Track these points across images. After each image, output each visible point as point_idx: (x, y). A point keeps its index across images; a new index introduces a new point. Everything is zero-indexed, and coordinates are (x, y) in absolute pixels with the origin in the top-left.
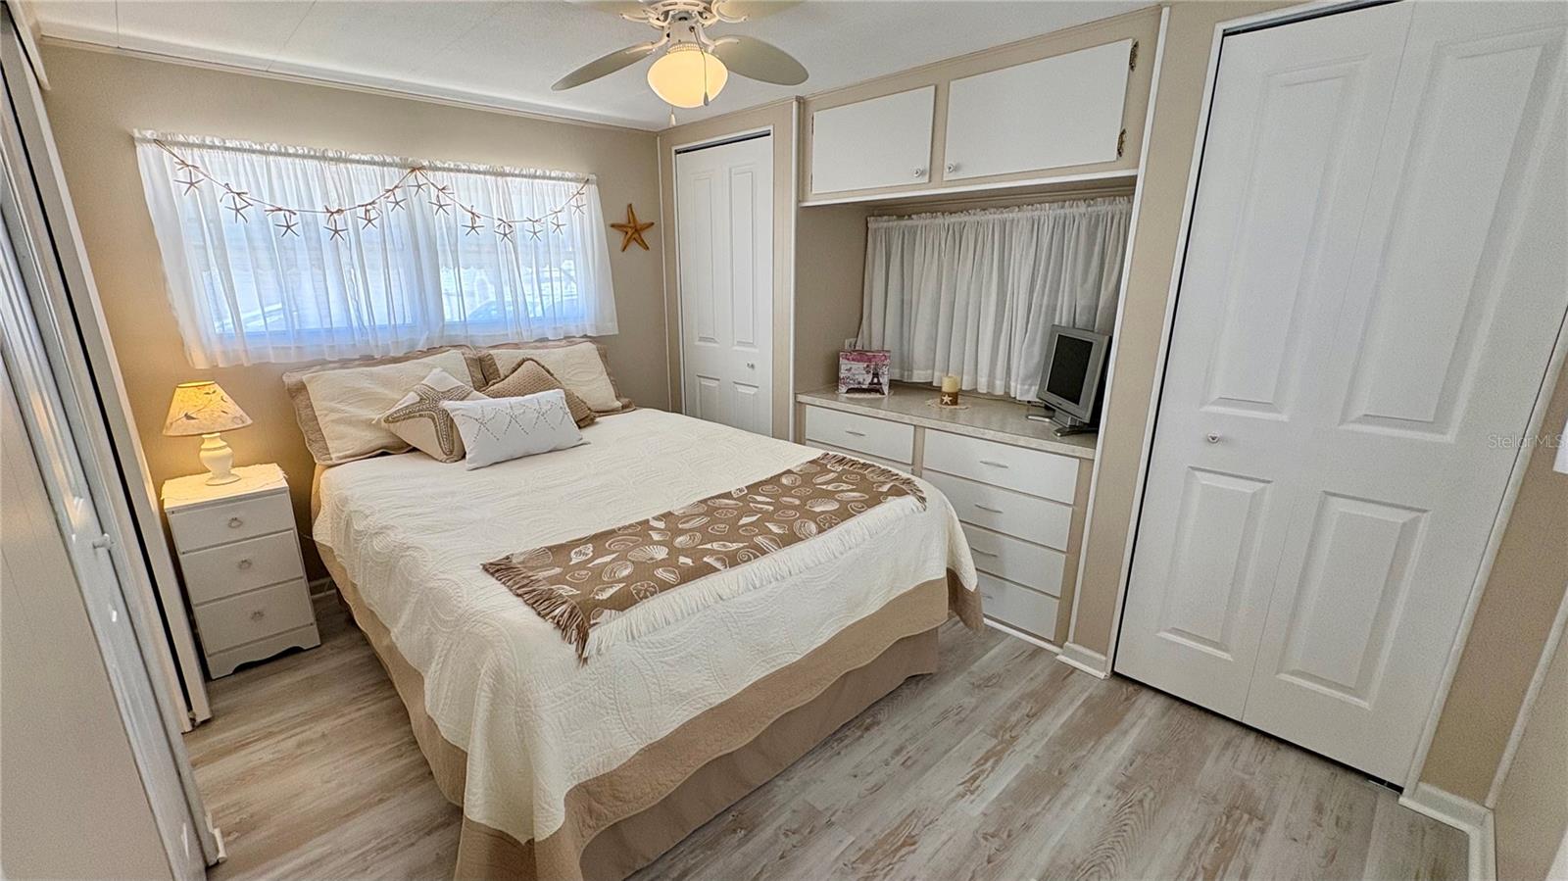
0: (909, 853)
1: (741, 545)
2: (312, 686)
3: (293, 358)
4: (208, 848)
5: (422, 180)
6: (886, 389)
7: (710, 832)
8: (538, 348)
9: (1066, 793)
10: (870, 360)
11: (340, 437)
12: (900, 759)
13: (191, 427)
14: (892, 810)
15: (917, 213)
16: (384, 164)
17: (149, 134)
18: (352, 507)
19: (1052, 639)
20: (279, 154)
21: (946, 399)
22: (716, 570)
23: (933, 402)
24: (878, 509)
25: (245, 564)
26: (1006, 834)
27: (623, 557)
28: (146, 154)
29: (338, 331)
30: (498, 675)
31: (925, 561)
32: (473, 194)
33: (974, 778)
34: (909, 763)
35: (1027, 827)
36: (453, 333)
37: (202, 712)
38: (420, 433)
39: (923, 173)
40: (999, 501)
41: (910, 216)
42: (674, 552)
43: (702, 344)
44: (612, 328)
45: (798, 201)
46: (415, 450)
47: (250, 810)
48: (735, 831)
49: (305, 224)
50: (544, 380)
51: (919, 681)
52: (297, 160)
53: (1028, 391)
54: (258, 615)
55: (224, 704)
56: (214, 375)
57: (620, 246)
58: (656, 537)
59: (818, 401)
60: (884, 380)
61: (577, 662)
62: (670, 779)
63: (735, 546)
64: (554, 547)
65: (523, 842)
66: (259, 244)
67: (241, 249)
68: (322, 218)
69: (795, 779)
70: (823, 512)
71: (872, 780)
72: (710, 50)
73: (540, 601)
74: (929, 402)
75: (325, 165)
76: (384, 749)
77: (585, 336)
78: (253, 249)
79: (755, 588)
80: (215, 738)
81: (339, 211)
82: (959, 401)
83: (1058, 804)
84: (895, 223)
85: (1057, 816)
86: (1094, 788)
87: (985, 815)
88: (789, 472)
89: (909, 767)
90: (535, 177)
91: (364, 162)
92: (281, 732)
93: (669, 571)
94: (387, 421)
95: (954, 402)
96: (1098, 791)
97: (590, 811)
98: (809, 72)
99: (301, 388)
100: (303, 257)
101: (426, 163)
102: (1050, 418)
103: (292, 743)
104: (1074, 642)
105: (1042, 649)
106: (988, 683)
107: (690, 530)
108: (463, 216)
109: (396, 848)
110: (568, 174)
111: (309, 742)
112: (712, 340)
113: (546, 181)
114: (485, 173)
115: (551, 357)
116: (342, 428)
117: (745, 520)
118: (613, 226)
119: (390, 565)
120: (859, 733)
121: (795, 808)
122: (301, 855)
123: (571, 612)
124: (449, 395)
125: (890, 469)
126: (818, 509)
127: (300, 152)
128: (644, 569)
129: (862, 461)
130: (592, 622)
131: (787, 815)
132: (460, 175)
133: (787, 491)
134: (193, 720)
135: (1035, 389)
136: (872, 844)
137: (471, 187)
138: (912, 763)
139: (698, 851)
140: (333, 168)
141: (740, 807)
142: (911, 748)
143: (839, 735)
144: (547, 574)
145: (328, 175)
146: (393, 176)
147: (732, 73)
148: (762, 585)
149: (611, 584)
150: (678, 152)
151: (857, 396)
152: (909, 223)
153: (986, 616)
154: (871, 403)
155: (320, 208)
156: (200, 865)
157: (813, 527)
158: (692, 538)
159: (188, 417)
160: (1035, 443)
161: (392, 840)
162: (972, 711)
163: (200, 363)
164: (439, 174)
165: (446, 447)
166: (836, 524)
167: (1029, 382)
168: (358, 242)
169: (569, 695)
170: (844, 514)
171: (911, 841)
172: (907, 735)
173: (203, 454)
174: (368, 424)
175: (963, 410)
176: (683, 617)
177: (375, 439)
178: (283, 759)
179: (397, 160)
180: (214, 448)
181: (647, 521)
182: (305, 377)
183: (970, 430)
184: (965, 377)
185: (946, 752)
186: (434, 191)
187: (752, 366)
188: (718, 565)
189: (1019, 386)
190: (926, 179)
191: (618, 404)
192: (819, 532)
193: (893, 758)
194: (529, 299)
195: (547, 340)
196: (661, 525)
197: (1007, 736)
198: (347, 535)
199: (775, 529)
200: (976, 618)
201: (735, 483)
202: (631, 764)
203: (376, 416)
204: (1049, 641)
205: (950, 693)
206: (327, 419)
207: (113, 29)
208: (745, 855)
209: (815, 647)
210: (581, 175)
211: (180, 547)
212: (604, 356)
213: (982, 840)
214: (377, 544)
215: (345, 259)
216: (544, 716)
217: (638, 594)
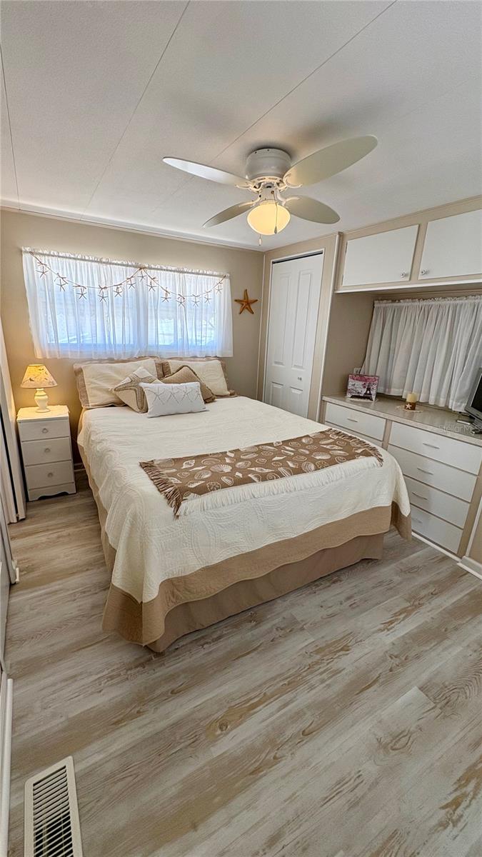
0: (343, 655)
1: (271, 471)
2: (70, 511)
3: (78, 357)
4: (12, 576)
5: (144, 274)
6: (374, 397)
7: (237, 619)
8: (191, 361)
9: (447, 643)
10: (366, 380)
11: (94, 396)
12: (349, 602)
13: (31, 385)
14: (339, 629)
15: (403, 299)
16: (127, 266)
17: (28, 249)
18: (92, 429)
19: (456, 553)
20: (81, 259)
21: (408, 406)
22: (254, 482)
23: (400, 407)
24: (352, 462)
25: (47, 450)
26: (404, 657)
27: (208, 469)
28: (26, 257)
29: (99, 345)
30: (135, 517)
31: (378, 495)
32: (168, 282)
33: (391, 622)
34: (354, 606)
35: (418, 657)
36: (151, 350)
37: (22, 516)
38: (129, 397)
39: (406, 275)
40: (432, 467)
41: (399, 301)
42: (235, 469)
43: (277, 365)
44: (230, 354)
45: (334, 290)
46: (126, 405)
47: (33, 562)
48: (251, 621)
49: (90, 294)
50: (192, 377)
51: (369, 562)
52: (89, 263)
53: (460, 406)
54: (50, 475)
55: (31, 513)
56: (44, 362)
57: (239, 311)
58: (228, 460)
59: (333, 401)
60: (373, 392)
61: (172, 518)
62: (216, 586)
63: (267, 471)
64: (177, 459)
65: (139, 602)
66: (69, 302)
67: (61, 304)
68: (97, 290)
69: (288, 602)
70: (320, 460)
71: (330, 611)
72: (283, 204)
73: (161, 484)
74: (398, 407)
75: (101, 265)
76: (93, 546)
77: (216, 357)
78: (66, 304)
79: (274, 494)
80: (26, 527)
81: (105, 288)
82: (416, 408)
83: (440, 648)
84: (390, 305)
85: (439, 655)
86: (465, 644)
87: (394, 644)
88: (308, 436)
89: (354, 608)
90: (198, 274)
91: (119, 265)
92: (51, 530)
93: (229, 479)
94: (115, 390)
95: (413, 408)
96: (468, 646)
97: (173, 594)
98: (340, 217)
99: (80, 371)
100: (87, 309)
101: (147, 266)
102: (471, 423)
103: (56, 535)
104: (469, 557)
105: (447, 558)
106: (412, 570)
107: (246, 460)
108: (161, 292)
109: (90, 593)
110: (215, 273)
111: (62, 536)
112: (282, 364)
113: (204, 276)
114: (174, 271)
115: (197, 366)
116: (95, 392)
117: (276, 458)
118: (236, 301)
119: (101, 458)
120: (328, 584)
121: (285, 616)
122: (49, 588)
123: (174, 491)
124: (144, 380)
125: (365, 441)
126: (317, 458)
127: (91, 259)
128: (216, 475)
129: (350, 435)
130: (184, 498)
131: (280, 619)
132: (162, 272)
133: (304, 446)
134: (18, 518)
135: (464, 405)
136: (324, 645)
137: (167, 278)
138: (356, 605)
139: (228, 628)
140: (105, 267)
141: (256, 609)
142: (357, 598)
143: (317, 583)
144: (168, 471)
145: (101, 269)
146: (131, 271)
147: (292, 216)
148: (278, 494)
149: (197, 481)
150: (274, 263)
151: (357, 400)
152: (399, 304)
153: (413, 531)
154: (364, 405)
155: (97, 286)
156: (8, 583)
157: (313, 467)
158: (246, 464)
159: (31, 380)
160: (457, 436)
161: (88, 589)
162: (398, 584)
163: (39, 356)
164: (152, 271)
165: (140, 405)
166: (326, 467)
167: (461, 401)
168: (112, 304)
169: (167, 533)
170: (332, 462)
171: (346, 649)
172: (356, 590)
173: (36, 398)
174: (107, 391)
175: (418, 413)
176: (232, 503)
177: (109, 398)
178: (50, 542)
179: (134, 264)
180: (40, 395)
181: (226, 452)
182: (82, 366)
183: (419, 425)
184: (422, 395)
185: (377, 604)
186: (149, 280)
187: (301, 379)
188: (255, 479)
189: (454, 403)
190: (408, 279)
191: (228, 393)
192: (316, 470)
193: (345, 601)
194: (190, 337)
195: (196, 357)
196: (232, 455)
197: (417, 603)
198: (89, 441)
199: (291, 465)
200: (408, 532)
201: (276, 438)
202: (196, 574)
203: (110, 387)
204: (454, 554)
205: (386, 572)
206: (91, 386)
207: (17, 201)
208: (253, 635)
209: (306, 532)
210: (222, 273)
211: (22, 439)
212: (224, 368)
213: (389, 658)
214: (98, 448)
215: (105, 311)
216: (153, 540)
217: (210, 488)
